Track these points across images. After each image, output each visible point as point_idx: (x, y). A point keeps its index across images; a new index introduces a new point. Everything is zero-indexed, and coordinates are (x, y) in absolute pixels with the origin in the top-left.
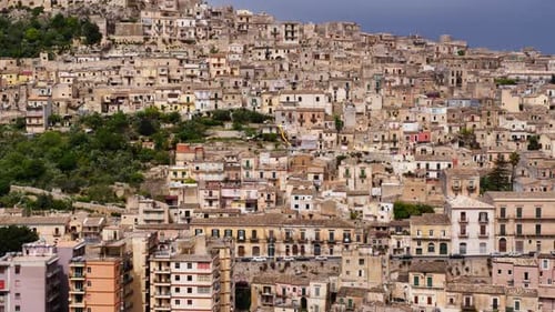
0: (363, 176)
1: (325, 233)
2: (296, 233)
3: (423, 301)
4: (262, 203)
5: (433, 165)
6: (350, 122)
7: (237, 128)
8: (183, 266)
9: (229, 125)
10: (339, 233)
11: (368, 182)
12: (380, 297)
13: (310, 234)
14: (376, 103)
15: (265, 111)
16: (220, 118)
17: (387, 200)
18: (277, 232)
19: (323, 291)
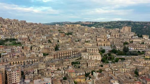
0: (36, 49)
1: (33, 60)
2: (28, 60)
3: (52, 69)
4: (20, 56)
5: (46, 46)
6: (31, 39)
7: (11, 42)
8: (14, 72)
9: (9, 41)
10: (36, 60)
11: (37, 50)
12: (46, 70)
13: (31, 60)
14: (35, 36)
15: (15, 38)
16: (7, 40)
17: (42, 53)
18: (25, 61)
19: (37, 70)
